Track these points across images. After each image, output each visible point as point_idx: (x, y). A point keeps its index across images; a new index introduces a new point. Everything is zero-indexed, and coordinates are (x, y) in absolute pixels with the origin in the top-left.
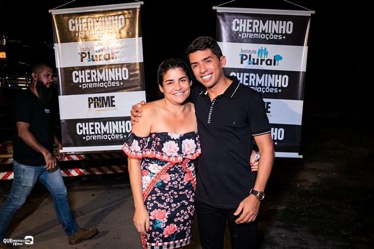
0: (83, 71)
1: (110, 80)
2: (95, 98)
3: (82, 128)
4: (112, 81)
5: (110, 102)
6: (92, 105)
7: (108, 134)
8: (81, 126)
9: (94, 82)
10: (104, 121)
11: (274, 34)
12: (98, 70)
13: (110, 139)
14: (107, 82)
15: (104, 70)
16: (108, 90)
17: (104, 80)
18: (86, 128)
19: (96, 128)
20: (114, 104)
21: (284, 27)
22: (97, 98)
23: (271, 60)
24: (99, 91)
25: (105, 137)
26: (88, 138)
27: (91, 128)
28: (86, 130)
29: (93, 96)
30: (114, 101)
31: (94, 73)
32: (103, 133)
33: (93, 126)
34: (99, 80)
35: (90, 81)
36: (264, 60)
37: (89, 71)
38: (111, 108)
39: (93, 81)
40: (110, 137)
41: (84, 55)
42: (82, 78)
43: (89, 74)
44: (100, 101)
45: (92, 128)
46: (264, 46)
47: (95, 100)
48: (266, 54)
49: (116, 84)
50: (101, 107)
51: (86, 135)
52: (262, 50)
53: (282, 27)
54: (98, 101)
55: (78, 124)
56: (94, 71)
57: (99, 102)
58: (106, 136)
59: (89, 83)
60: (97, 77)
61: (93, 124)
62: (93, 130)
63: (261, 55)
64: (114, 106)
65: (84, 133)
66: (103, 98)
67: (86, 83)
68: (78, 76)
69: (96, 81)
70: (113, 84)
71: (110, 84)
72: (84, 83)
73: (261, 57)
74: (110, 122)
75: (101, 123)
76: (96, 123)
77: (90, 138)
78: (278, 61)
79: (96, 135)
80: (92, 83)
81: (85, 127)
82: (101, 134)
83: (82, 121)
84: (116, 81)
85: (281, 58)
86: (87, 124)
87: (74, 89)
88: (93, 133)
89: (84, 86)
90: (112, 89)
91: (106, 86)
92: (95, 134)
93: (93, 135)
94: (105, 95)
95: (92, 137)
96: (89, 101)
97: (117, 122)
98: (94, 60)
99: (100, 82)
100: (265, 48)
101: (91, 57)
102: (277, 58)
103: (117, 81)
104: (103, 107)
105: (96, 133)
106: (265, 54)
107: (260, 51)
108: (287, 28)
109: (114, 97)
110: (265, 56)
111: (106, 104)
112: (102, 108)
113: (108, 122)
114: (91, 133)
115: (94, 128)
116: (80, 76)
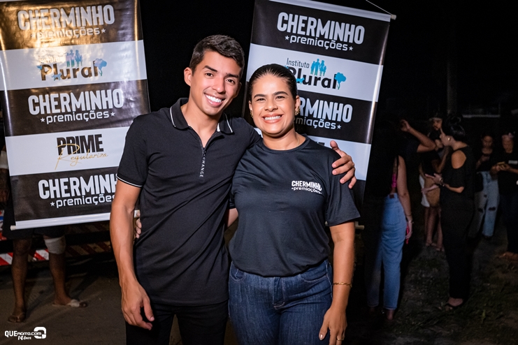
0: (47, 96)
1: (94, 108)
2: (69, 139)
3: (48, 189)
4: (97, 110)
5: (94, 145)
6: (65, 150)
7: (92, 196)
8: (46, 185)
9: (67, 113)
10: (86, 174)
11: (337, 42)
12: (72, 94)
13: (96, 203)
14: (89, 112)
15: (82, 93)
16: (90, 124)
17: (83, 109)
18: (55, 188)
19: (73, 188)
20: (101, 146)
21: (351, 33)
22: (72, 138)
23: (329, 80)
24: (76, 127)
25: (88, 200)
26: (59, 203)
27: (64, 188)
28: (55, 192)
29: (65, 135)
30: (101, 143)
31: (65, 99)
32: (84, 193)
33: (67, 184)
34: (74, 110)
35: (58, 111)
36: (319, 79)
37: (56, 95)
38: (96, 153)
39: (63, 111)
40: (96, 200)
41: (46, 69)
42: (45, 107)
43: (57, 99)
44: (78, 144)
45: (66, 187)
46: (321, 58)
47: (69, 142)
48: (323, 70)
49: (103, 116)
50: (79, 152)
51: (56, 198)
52: (318, 63)
53: (349, 33)
54: (73, 142)
55: (41, 183)
56: (66, 95)
57: (75, 145)
58: (90, 198)
59: (57, 114)
60: (70, 104)
61: (66, 180)
62: (68, 191)
63: (317, 70)
64: (102, 150)
65: (53, 197)
66: (83, 138)
67: (53, 115)
68: (38, 104)
69: (69, 110)
70: (99, 115)
71: (93, 116)
72: (49, 115)
73: (316, 74)
74: (96, 177)
75: (81, 178)
76: (72, 179)
77: (63, 203)
78: (339, 83)
79: (73, 198)
80: (63, 114)
81: (54, 185)
82: (81, 197)
83: (47, 176)
84: (103, 110)
85: (344, 79)
86: (57, 181)
87: (32, 125)
88: (68, 195)
89: (50, 119)
90: (97, 123)
91: (87, 119)
92: (71, 197)
93: (67, 198)
94: (86, 133)
95: (66, 202)
96: (59, 143)
97: (107, 176)
98: (64, 78)
99: (76, 113)
100: (323, 62)
101: (59, 72)
102: (339, 78)
103: (105, 110)
104: (83, 152)
105: (73, 195)
106: (321, 70)
107: (315, 65)
108: (356, 35)
109: (100, 136)
110: (321, 73)
111: (88, 148)
112: (81, 155)
113: (92, 177)
114: (64, 195)
115: (69, 186)
116: (42, 104)
